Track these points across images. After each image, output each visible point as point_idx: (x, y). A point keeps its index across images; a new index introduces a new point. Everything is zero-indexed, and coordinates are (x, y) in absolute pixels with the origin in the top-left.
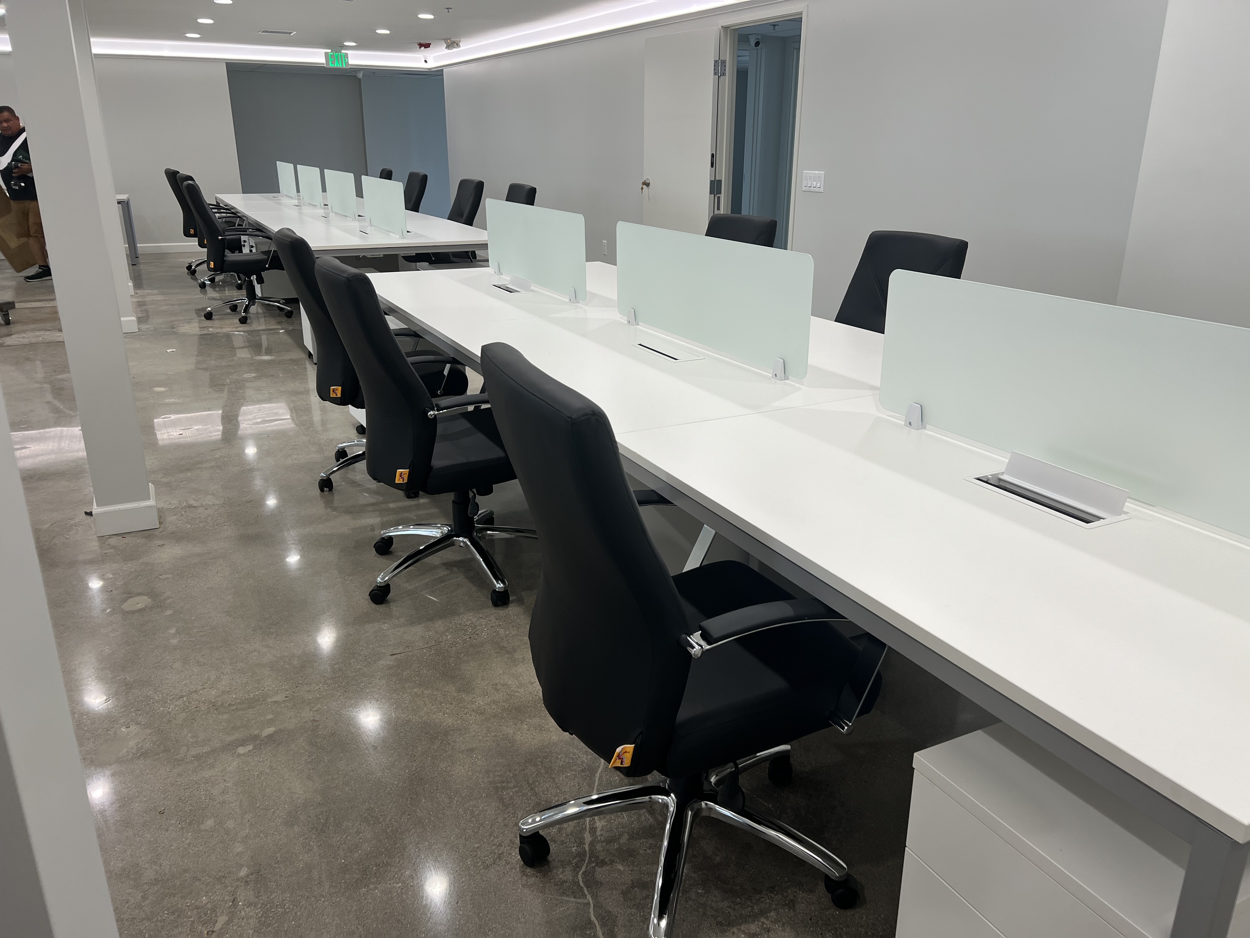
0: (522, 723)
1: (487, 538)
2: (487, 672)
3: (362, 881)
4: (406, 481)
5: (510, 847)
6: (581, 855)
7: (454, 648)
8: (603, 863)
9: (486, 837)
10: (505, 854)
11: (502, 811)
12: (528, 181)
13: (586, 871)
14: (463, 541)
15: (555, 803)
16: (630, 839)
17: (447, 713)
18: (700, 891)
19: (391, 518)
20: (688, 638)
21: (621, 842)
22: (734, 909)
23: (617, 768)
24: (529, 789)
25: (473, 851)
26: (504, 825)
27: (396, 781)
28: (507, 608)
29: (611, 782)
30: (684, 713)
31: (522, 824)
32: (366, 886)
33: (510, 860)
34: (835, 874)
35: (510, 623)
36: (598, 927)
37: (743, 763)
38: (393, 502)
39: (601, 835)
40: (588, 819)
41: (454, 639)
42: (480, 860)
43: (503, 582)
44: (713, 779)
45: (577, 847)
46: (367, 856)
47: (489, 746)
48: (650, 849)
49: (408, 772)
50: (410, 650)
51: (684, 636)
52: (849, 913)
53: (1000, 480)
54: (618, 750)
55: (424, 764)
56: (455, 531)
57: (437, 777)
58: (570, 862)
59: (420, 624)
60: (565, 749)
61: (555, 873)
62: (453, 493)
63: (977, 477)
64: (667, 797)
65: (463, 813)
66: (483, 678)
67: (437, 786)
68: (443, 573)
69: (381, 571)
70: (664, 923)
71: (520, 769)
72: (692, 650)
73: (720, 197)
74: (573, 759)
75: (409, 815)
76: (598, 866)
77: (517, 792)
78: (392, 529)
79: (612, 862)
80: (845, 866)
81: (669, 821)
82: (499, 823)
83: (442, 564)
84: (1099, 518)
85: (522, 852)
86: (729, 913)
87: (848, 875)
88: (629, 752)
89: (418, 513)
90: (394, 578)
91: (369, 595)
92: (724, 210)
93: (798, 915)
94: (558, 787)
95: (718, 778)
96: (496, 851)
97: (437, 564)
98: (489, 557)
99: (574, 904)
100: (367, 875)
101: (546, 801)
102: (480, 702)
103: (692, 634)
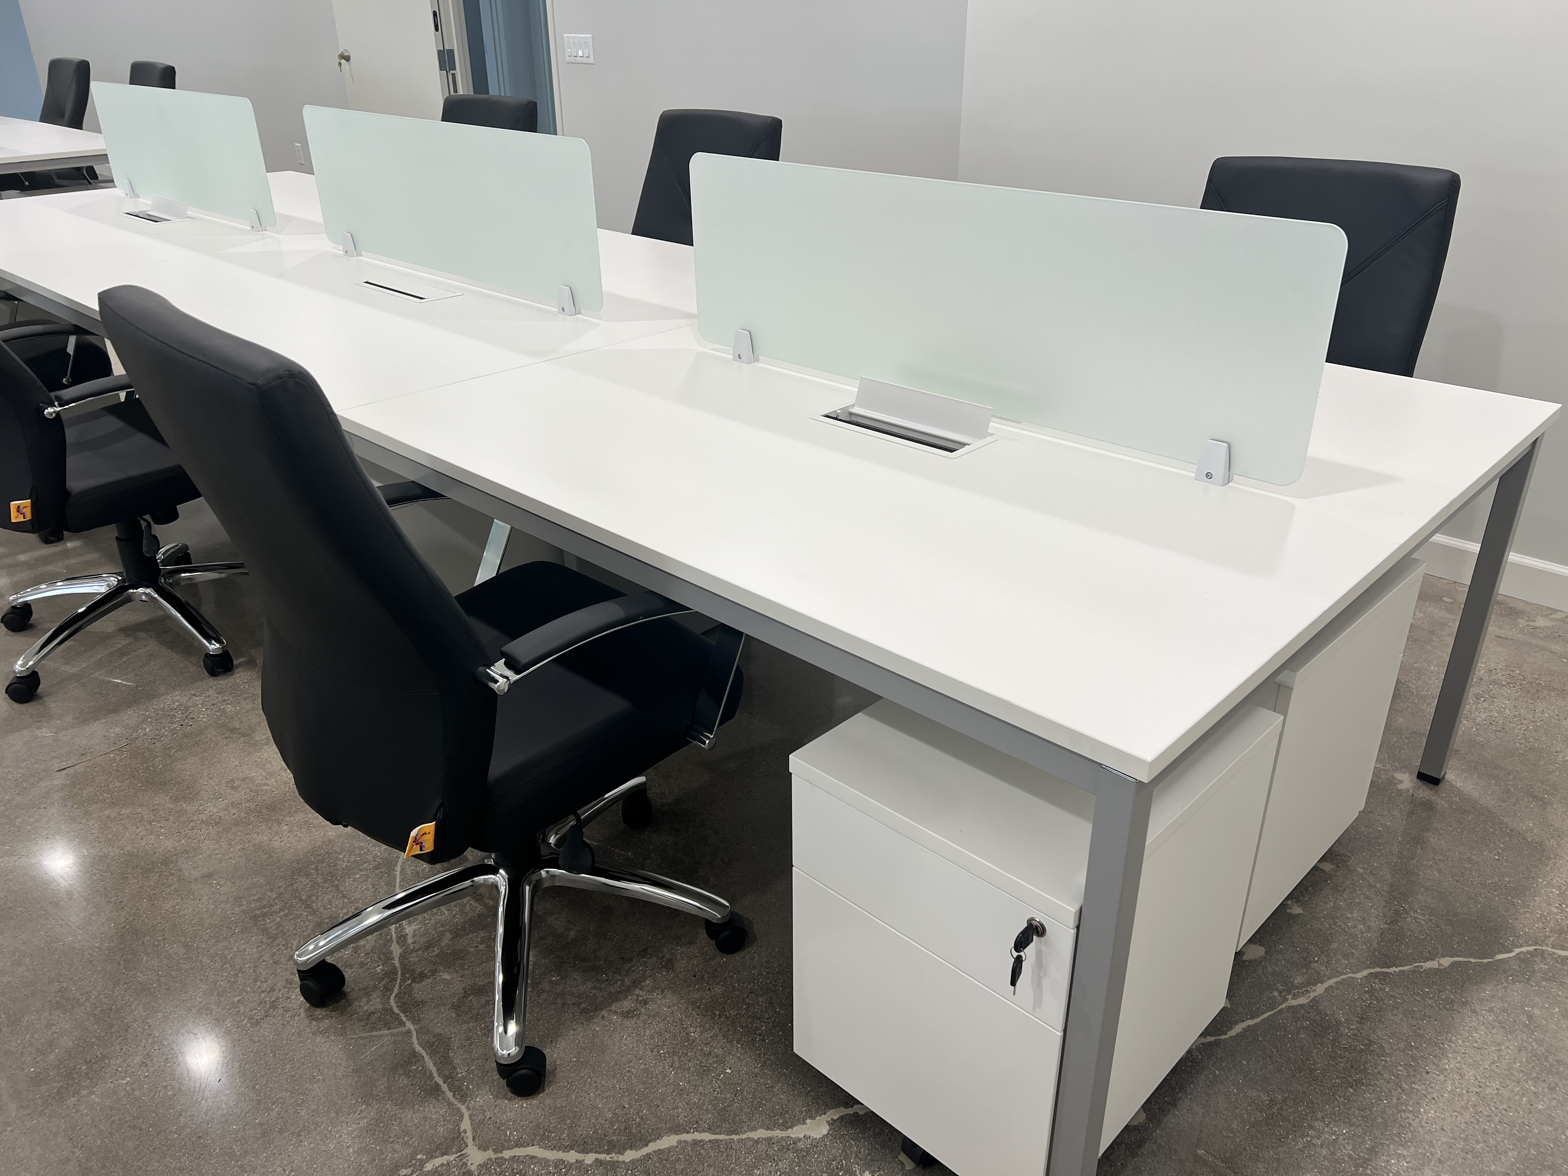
0: (279, 824)
1: (182, 584)
2: (216, 766)
3: (67, 1089)
4: (29, 517)
5: (287, 990)
6: (391, 974)
7: (158, 744)
8: (422, 976)
9: (249, 985)
10: (281, 1000)
11: (268, 945)
12: (160, 58)
13: (400, 993)
14: (145, 593)
15: (343, 916)
16: (453, 938)
17: (162, 834)
18: (554, 978)
19: (24, 575)
20: (487, 670)
21: (443, 944)
22: (601, 989)
23: (416, 856)
24: (303, 907)
25: (233, 1007)
26: (274, 963)
27: (97, 943)
28: (232, 674)
29: (418, 873)
30: (497, 768)
31: (299, 956)
32: (76, 1093)
33: (290, 1006)
34: (716, 915)
35: (240, 695)
36: (427, 1058)
37: (585, 813)
38: (23, 552)
39: (414, 943)
40: (393, 927)
41: (157, 732)
42: (245, 1017)
43: (218, 641)
44: (552, 840)
45: (383, 965)
46: (70, 1053)
47: (235, 864)
48: (482, 944)
49: (114, 926)
50: (89, 758)
51: (481, 669)
52: (737, 956)
53: (851, 414)
54: (413, 833)
55: (138, 909)
56: (130, 580)
57: (161, 923)
58: (376, 987)
59: (99, 719)
60: (347, 845)
61: (357, 1006)
62: (114, 525)
63: (824, 413)
64: (494, 875)
65: (209, 961)
66: (210, 776)
67: (164, 935)
68: (124, 642)
69: (19, 655)
70: (513, 1028)
71: (286, 884)
72: (495, 685)
73: (454, 74)
74: (360, 855)
75: (125, 983)
76: (415, 982)
77: (286, 915)
78: (29, 590)
79: (434, 972)
80: (727, 904)
81: (502, 903)
82: (265, 961)
83: (119, 630)
84: (964, 445)
85: (304, 991)
86: (594, 995)
87: (731, 913)
88: (429, 833)
89: (67, 562)
90: (43, 662)
91: (6, 693)
92: (464, 88)
93: (679, 975)
94: (344, 896)
95: (558, 836)
96: (267, 999)
97: (110, 631)
98: (191, 610)
99: (389, 1038)
100: (74, 1079)
101: (330, 918)
102: (212, 809)
103: (493, 665)
